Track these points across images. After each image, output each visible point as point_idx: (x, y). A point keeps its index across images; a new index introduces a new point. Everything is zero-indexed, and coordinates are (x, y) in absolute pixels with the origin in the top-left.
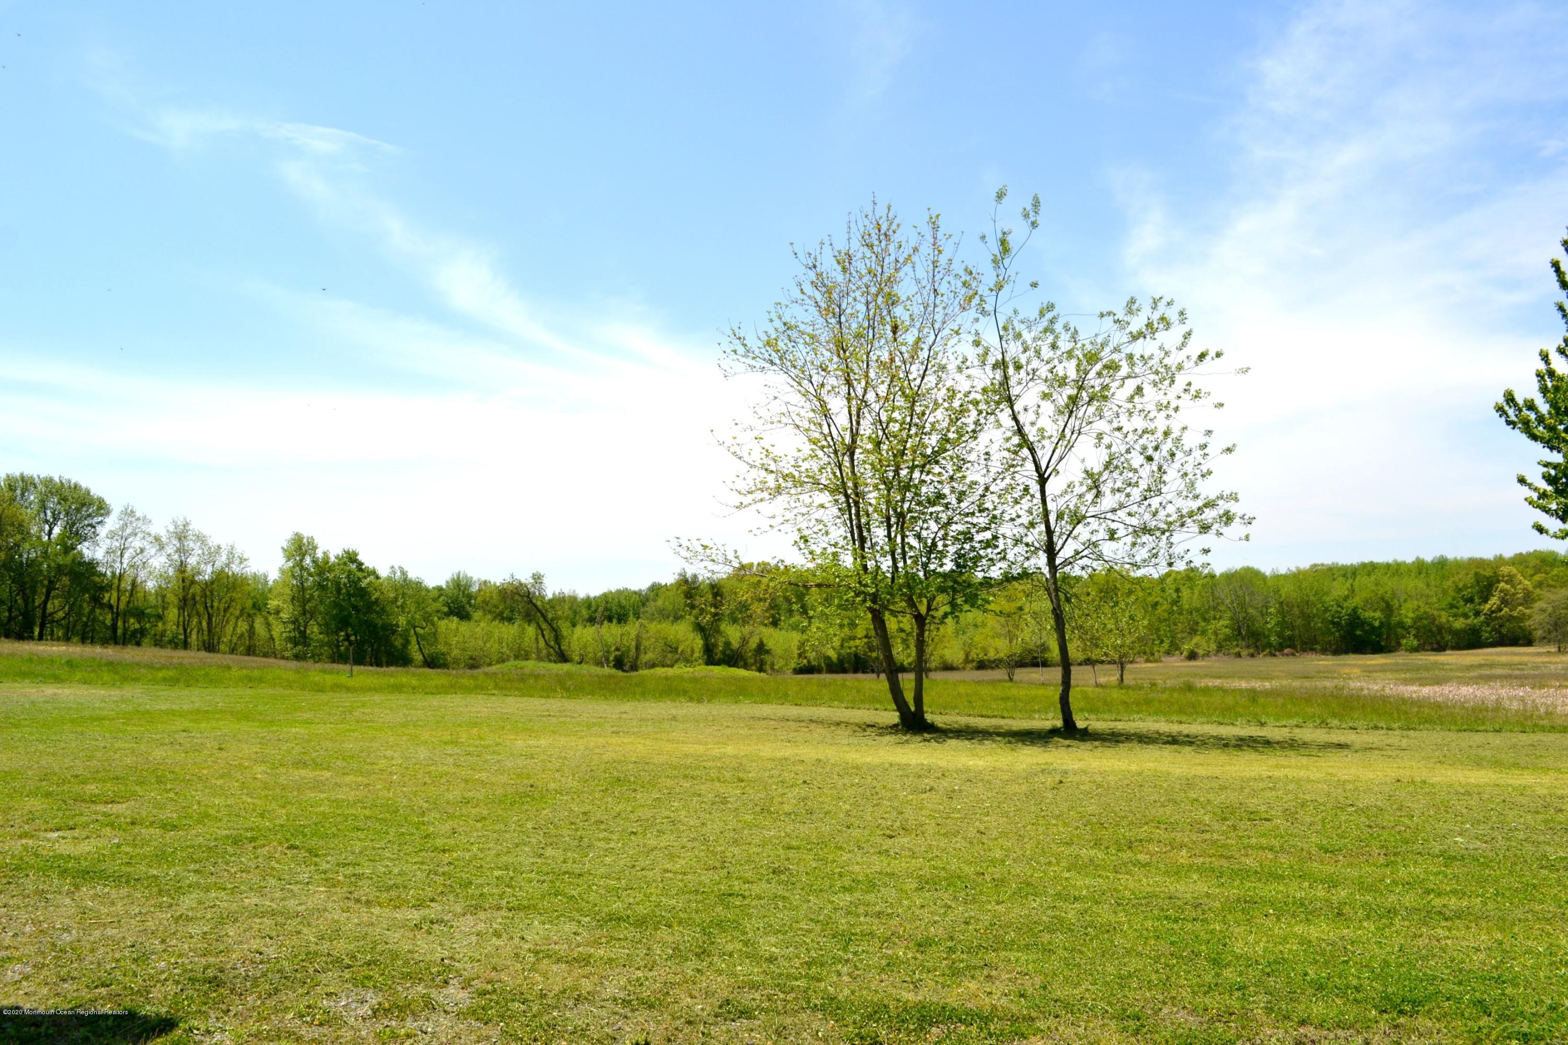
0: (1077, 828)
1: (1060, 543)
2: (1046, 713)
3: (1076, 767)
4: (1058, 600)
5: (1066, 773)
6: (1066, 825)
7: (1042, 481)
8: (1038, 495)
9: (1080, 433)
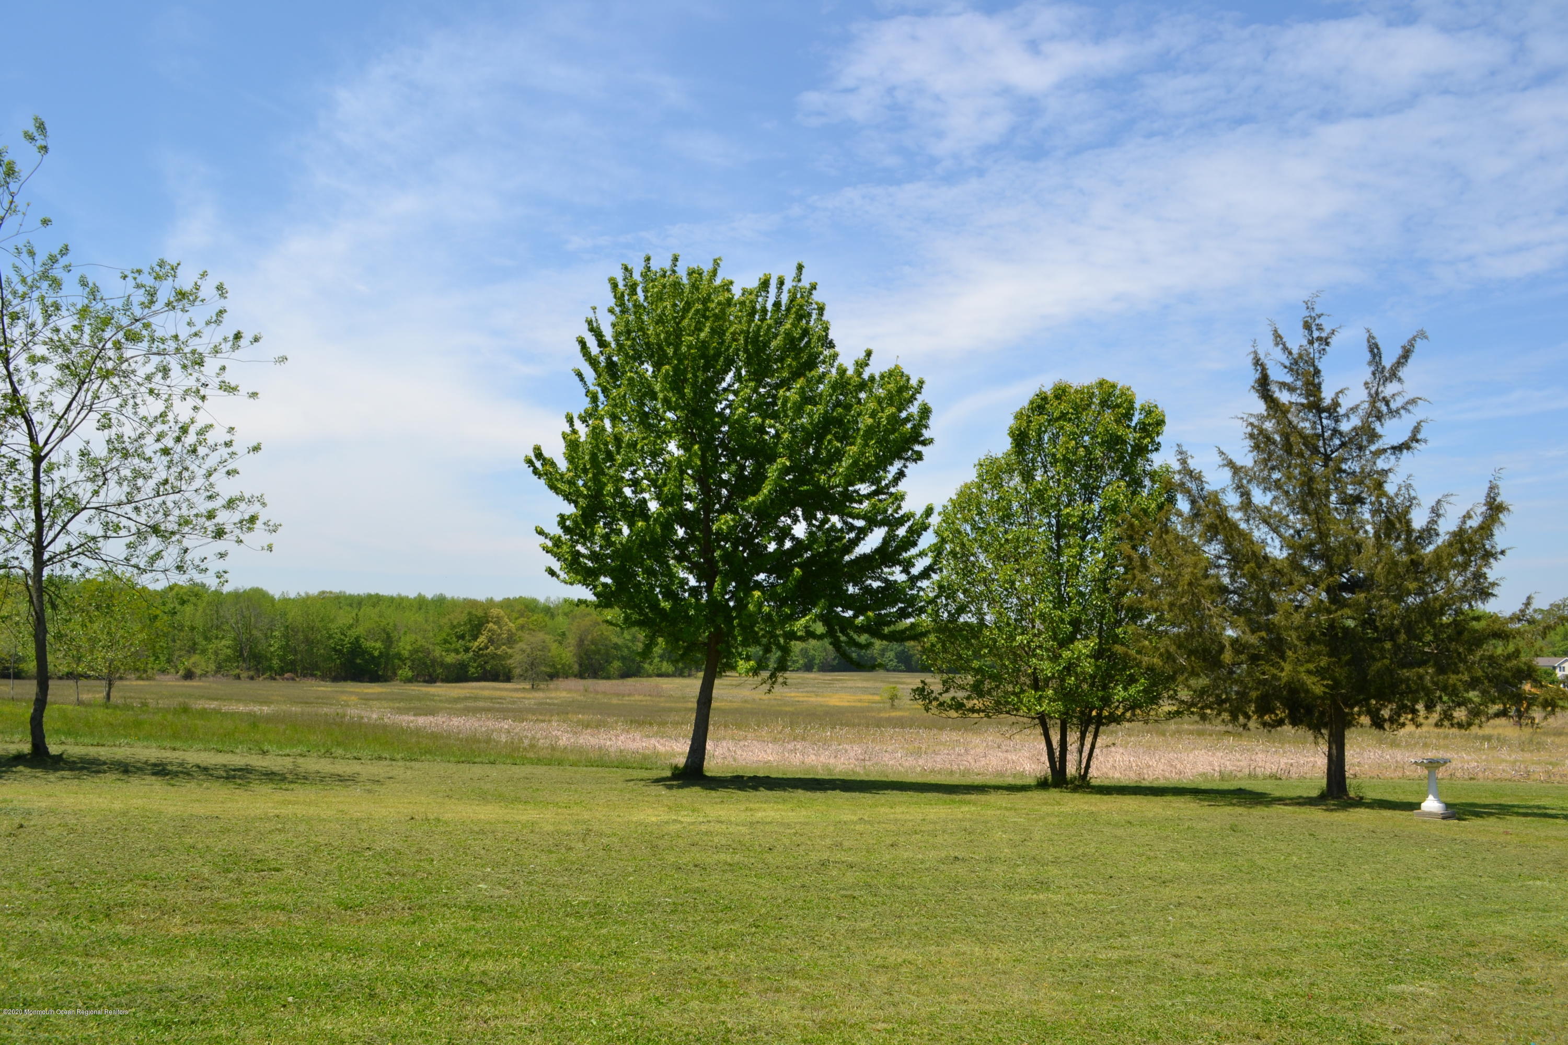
1: (51, 534)
3: (44, 805)
4: (41, 602)
5: (30, 814)
6: (22, 886)
7: (37, 459)
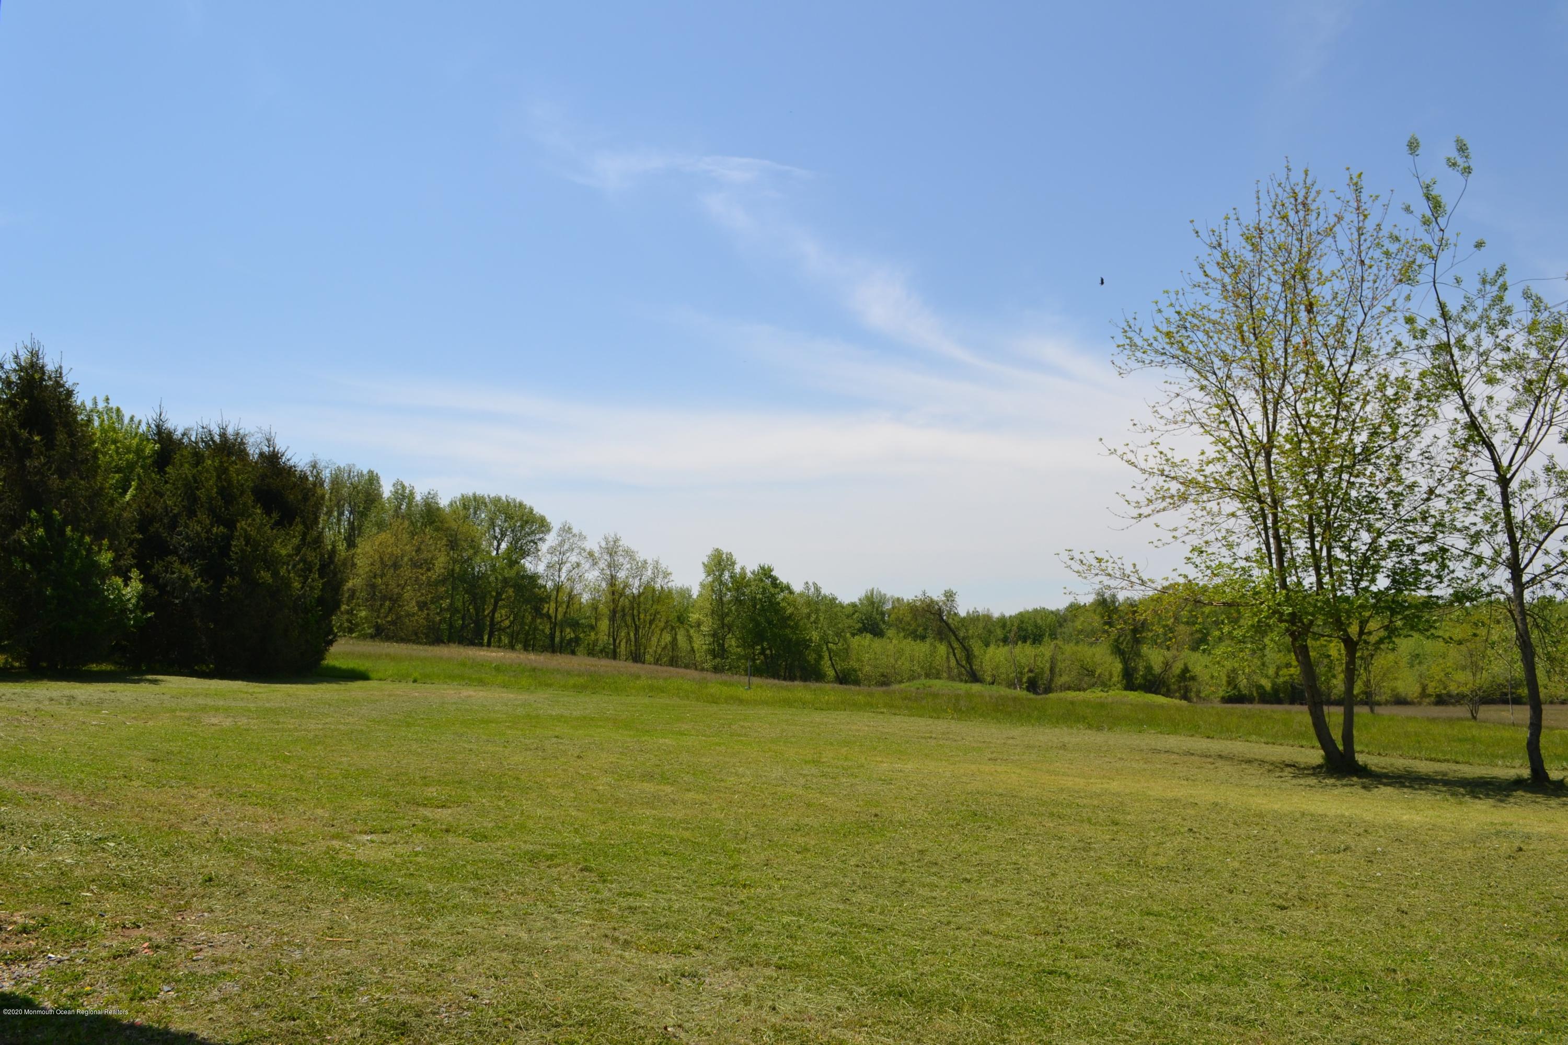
0: (1536, 914)
1: (1527, 556)
2: (1513, 759)
3: (1544, 830)
4: (1525, 624)
5: (1529, 838)
6: (1521, 908)
7: (1504, 482)
8: (1498, 499)
9: (1551, 425)
